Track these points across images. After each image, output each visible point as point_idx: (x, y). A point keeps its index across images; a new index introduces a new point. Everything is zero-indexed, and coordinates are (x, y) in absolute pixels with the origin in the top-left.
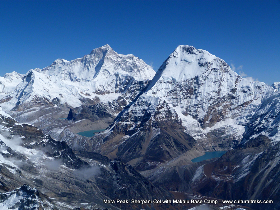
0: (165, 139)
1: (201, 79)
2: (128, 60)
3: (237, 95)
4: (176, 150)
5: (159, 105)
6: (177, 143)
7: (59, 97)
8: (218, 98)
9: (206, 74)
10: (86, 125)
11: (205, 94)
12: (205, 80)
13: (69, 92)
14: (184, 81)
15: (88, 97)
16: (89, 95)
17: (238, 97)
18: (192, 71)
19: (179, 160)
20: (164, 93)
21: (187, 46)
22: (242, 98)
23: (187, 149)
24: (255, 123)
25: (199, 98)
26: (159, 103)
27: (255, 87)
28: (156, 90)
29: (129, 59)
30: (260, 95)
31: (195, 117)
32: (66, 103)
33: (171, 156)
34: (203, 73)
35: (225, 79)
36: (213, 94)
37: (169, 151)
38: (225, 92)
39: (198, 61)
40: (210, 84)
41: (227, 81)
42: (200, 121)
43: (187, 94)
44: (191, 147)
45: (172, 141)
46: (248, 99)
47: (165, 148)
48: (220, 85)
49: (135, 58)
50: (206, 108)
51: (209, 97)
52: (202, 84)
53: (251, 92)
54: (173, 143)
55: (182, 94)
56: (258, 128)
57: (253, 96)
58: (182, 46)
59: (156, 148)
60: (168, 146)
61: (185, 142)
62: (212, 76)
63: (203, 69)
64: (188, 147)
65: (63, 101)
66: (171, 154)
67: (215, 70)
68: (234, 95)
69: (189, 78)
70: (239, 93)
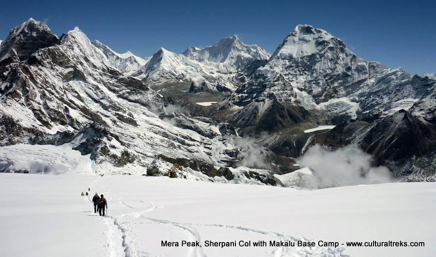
0: (279, 110)
1: (318, 56)
2: (252, 50)
3: (352, 73)
4: (290, 121)
5: (275, 78)
6: (291, 115)
7: (185, 73)
8: (334, 75)
9: (323, 52)
10: (205, 96)
11: (321, 71)
12: (321, 57)
13: (194, 70)
14: (301, 58)
15: (211, 75)
16: (213, 73)
17: (353, 75)
18: (309, 49)
19: (292, 129)
20: (281, 69)
21: (306, 25)
22: (357, 77)
23: (300, 121)
24: (369, 100)
25: (315, 75)
26: (276, 75)
27: (370, 67)
28: (274, 65)
29: (253, 48)
30: (375, 74)
31: (310, 92)
32: (191, 79)
33: (284, 126)
34: (320, 51)
35: (341, 58)
36: (329, 71)
37: (283, 122)
38: (340, 70)
39: (315, 40)
40: (326, 62)
41: (343, 60)
42: (314, 97)
43: (303, 71)
44: (305, 119)
45: (286, 112)
46: (363, 77)
47: (279, 118)
48: (336, 63)
49: (259, 48)
50: (321, 84)
51: (325, 74)
52: (319, 61)
53: (365, 71)
54: (287, 114)
55: (299, 70)
56: (372, 104)
57: (367, 75)
58: (301, 26)
59: (270, 118)
60: (282, 116)
61: (299, 115)
62: (329, 54)
63: (320, 48)
64: (301, 118)
65: (188, 77)
66: (284, 124)
67: (331, 49)
68: (349, 73)
69: (305, 54)
70: (353, 72)
